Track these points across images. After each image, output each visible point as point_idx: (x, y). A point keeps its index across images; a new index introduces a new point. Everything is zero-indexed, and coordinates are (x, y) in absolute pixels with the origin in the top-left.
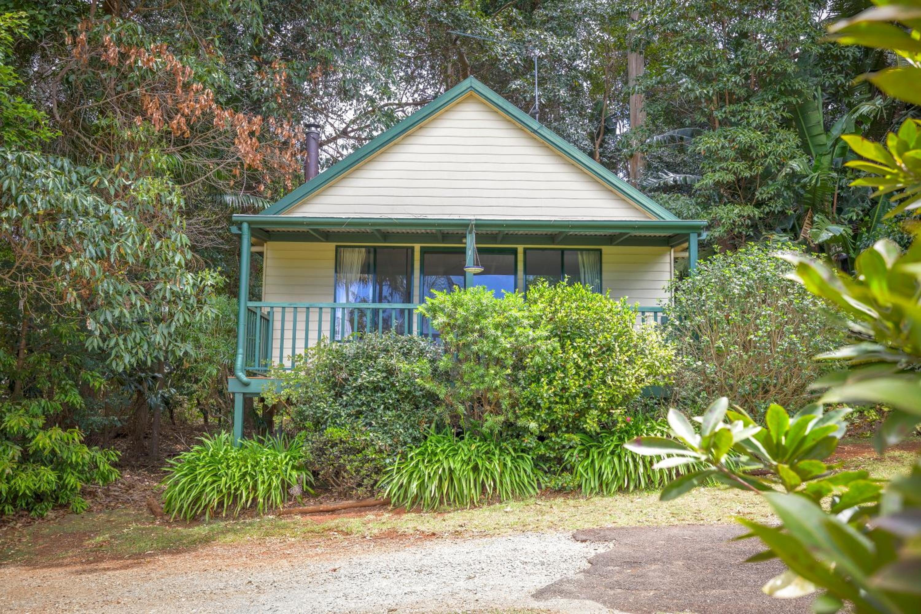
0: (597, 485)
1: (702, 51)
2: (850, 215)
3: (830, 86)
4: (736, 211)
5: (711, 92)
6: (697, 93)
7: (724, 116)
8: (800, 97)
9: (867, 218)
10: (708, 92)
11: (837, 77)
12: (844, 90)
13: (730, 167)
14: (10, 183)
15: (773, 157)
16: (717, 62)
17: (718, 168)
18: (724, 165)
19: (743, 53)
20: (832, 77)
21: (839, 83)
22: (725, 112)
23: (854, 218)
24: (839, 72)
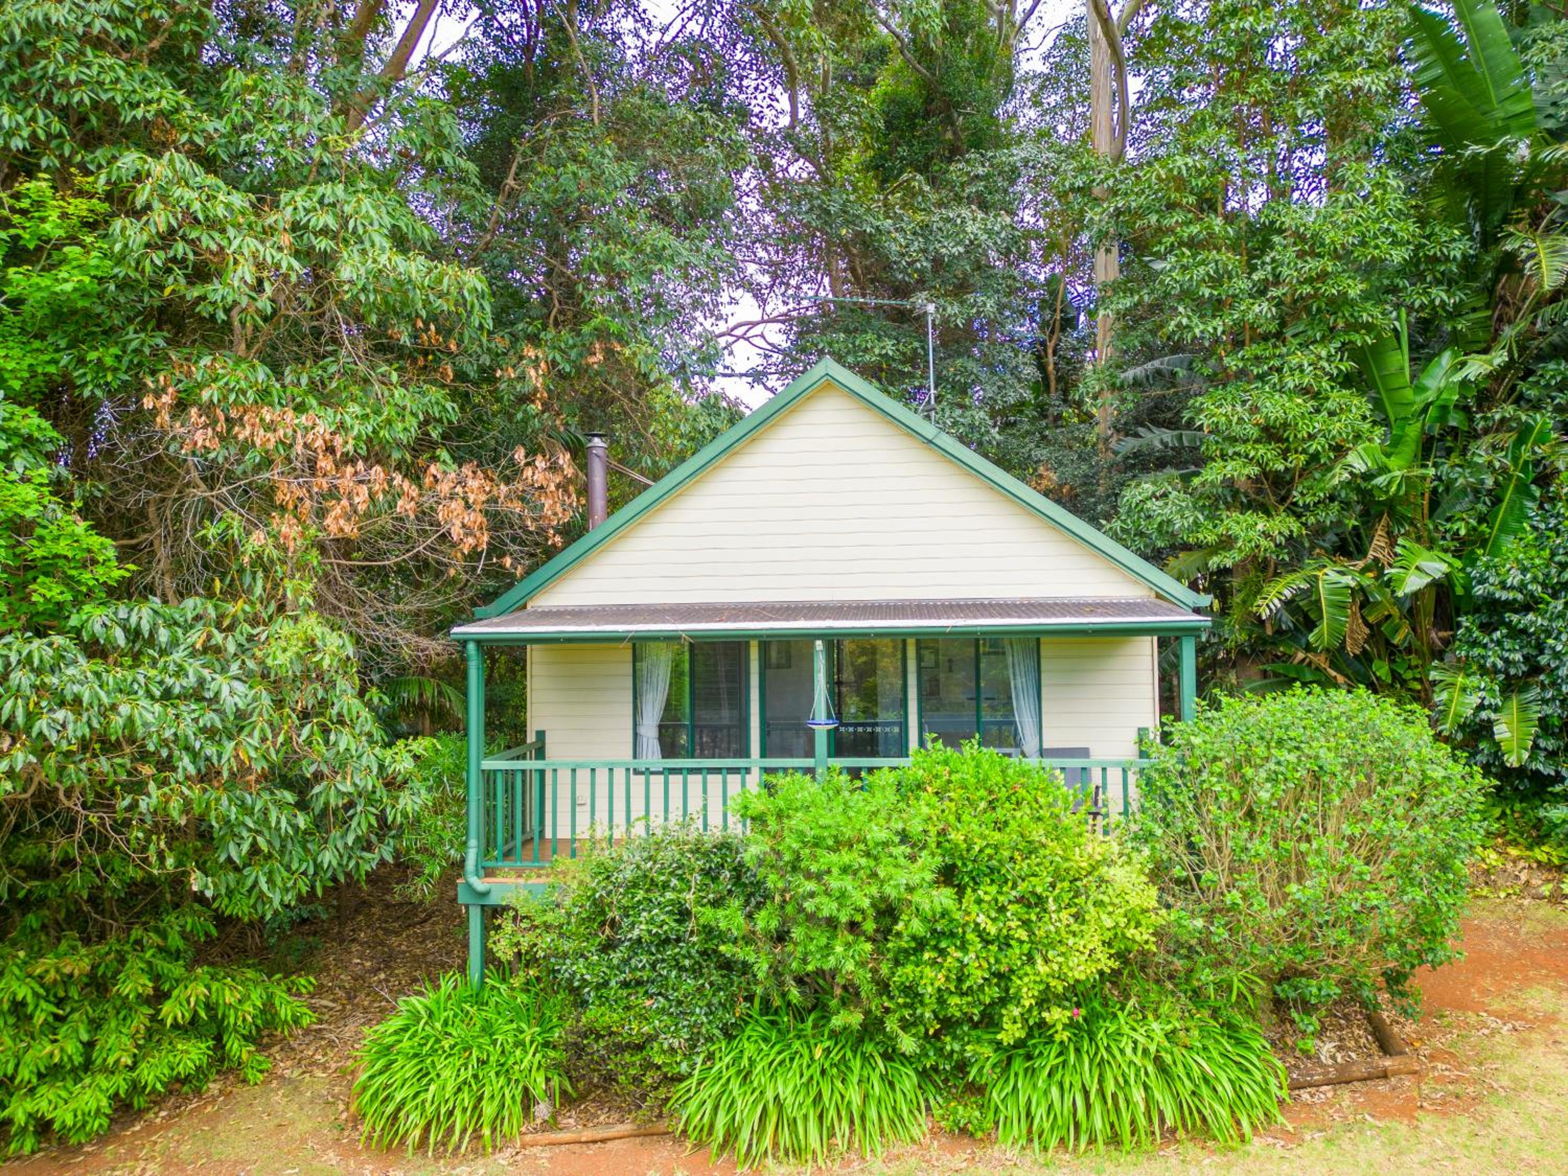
0: (1024, 1132)
1: (1204, 263)
2: (1455, 527)
3: (1422, 307)
4: (1260, 527)
5: (1220, 330)
6: (1197, 331)
7: (1241, 365)
8: (1369, 333)
9: (1484, 527)
10: (1215, 329)
11: (1434, 291)
12: (1446, 311)
13: (1252, 454)
14: (15, 705)
15: (1323, 441)
16: (1230, 278)
17: (1230, 452)
18: (1241, 448)
19: (1273, 260)
20: (1425, 292)
21: (1437, 302)
22: (1242, 359)
23: (1463, 532)
24: (1439, 282)
